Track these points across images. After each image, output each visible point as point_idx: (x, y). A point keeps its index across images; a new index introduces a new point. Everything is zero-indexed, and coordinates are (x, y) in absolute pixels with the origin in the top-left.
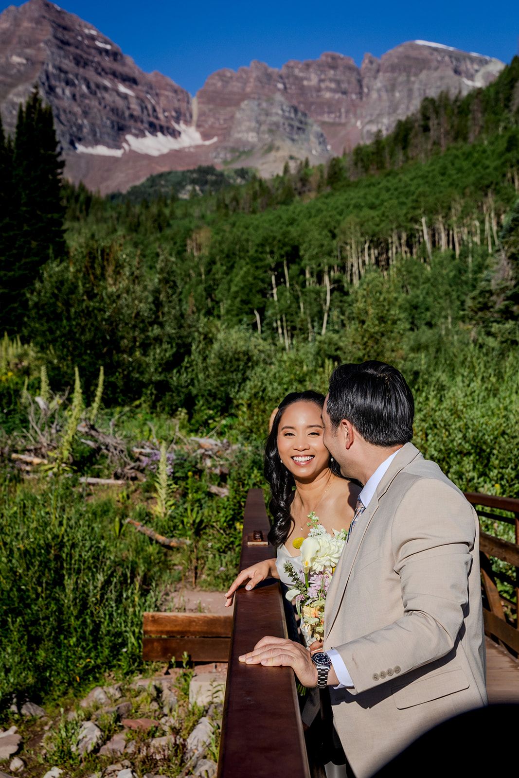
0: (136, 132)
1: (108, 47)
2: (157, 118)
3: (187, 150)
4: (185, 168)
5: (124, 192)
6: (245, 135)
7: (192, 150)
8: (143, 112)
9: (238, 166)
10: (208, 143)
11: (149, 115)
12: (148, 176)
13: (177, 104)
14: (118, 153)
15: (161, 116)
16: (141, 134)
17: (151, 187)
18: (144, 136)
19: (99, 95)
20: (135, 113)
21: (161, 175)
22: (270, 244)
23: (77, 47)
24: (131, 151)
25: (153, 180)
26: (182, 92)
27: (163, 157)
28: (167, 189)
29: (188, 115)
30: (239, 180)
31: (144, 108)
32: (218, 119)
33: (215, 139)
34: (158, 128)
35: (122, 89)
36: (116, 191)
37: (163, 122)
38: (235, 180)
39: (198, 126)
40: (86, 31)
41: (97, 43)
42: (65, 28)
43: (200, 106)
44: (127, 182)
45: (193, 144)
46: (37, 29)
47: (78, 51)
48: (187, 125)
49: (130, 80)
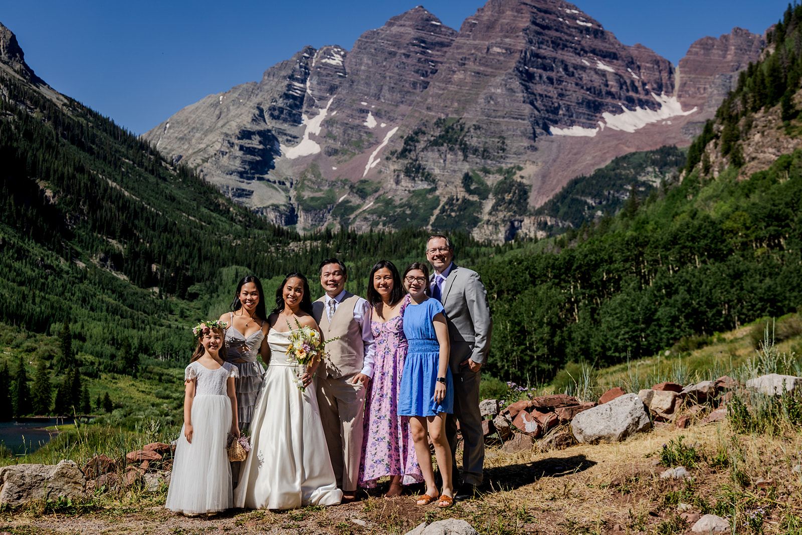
0: (614, 109)
1: (589, 25)
2: (637, 92)
3: (664, 123)
4: (650, 149)
5: (588, 176)
7: (669, 123)
8: (621, 88)
10: (686, 114)
11: (627, 90)
12: (614, 158)
13: (658, 76)
14: (592, 133)
16: (617, 111)
17: (614, 169)
18: (622, 111)
19: (577, 76)
20: (613, 90)
21: (625, 158)
23: (557, 30)
24: (606, 128)
25: (617, 162)
26: (664, 62)
27: (638, 132)
28: (628, 172)
29: (669, 86)
31: (622, 84)
32: (698, 88)
33: (695, 109)
34: (636, 102)
35: (601, 66)
36: (578, 174)
37: (643, 97)
39: (680, 97)
40: (568, 11)
41: (578, 22)
42: (546, 12)
43: (683, 75)
44: (593, 165)
45: (672, 115)
46: (517, 17)
47: (558, 34)
48: (668, 96)
49: (609, 56)
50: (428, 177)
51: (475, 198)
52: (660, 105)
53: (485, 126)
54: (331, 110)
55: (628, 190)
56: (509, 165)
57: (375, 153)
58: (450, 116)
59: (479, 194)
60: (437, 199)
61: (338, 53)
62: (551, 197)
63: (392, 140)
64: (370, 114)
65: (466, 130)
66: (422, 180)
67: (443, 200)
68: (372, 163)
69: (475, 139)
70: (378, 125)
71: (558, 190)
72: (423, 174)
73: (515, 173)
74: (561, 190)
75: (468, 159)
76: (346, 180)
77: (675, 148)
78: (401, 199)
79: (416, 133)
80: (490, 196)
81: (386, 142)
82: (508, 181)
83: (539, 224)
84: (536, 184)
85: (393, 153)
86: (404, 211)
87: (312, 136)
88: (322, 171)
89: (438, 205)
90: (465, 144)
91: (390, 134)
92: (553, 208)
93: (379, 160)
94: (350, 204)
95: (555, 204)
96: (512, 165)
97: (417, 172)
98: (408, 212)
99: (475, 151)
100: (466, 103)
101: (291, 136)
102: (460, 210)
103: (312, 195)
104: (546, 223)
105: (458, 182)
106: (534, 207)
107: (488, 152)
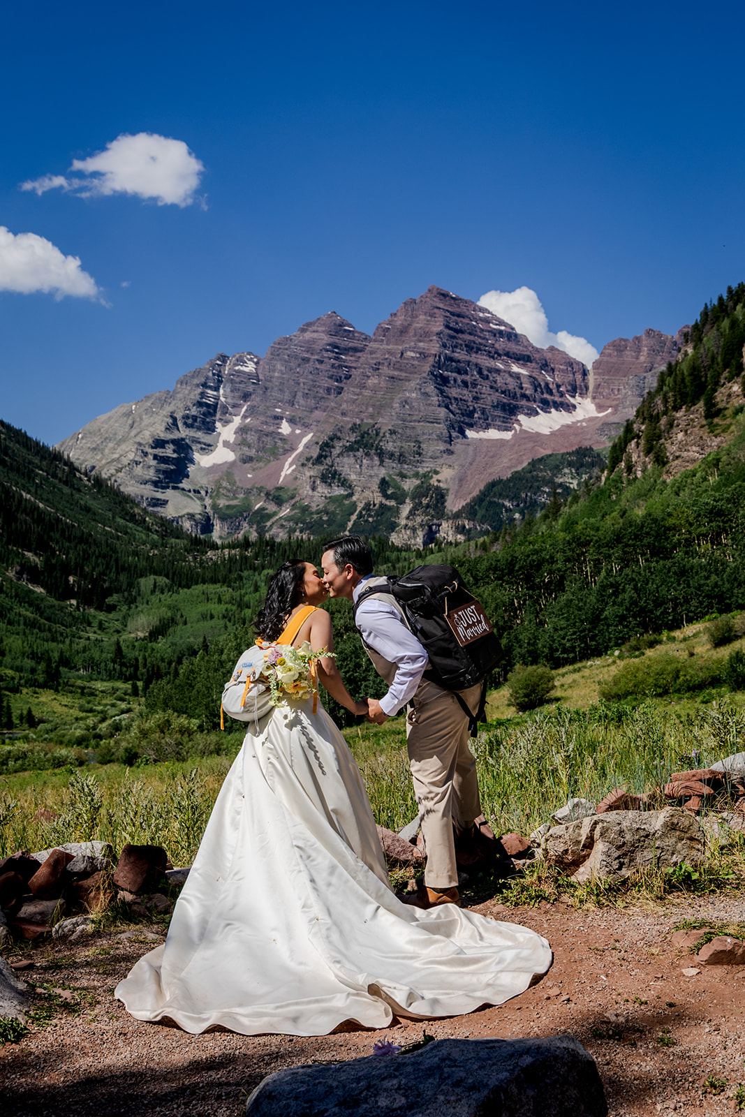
0: (529, 411)
1: (503, 328)
2: (551, 394)
4: (564, 451)
5: (505, 478)
7: (584, 424)
8: (536, 391)
10: (601, 415)
11: (542, 392)
12: (530, 461)
13: (572, 378)
14: (507, 435)
15: (555, 392)
16: (532, 413)
17: (531, 472)
18: (537, 413)
19: (491, 379)
20: (527, 392)
21: (541, 460)
23: (470, 334)
24: (521, 430)
25: (534, 464)
26: (577, 364)
27: (553, 434)
28: (545, 474)
29: (584, 388)
31: (537, 386)
32: (613, 390)
33: (610, 410)
34: (551, 404)
35: (515, 369)
36: (496, 477)
37: (557, 399)
39: (594, 398)
40: (481, 315)
41: (491, 325)
42: (459, 316)
43: (596, 377)
44: (509, 468)
45: (587, 417)
46: (431, 321)
47: (472, 338)
48: (582, 397)
49: (524, 359)
50: (344, 483)
51: (392, 503)
52: (574, 407)
53: (400, 431)
54: (245, 417)
55: (545, 492)
56: (426, 470)
57: (290, 460)
58: (365, 421)
59: (396, 499)
60: (354, 505)
61: (251, 360)
62: (468, 501)
63: (307, 446)
64: (284, 421)
65: (381, 435)
66: (338, 486)
67: (360, 506)
68: (288, 469)
69: (391, 444)
70: (293, 431)
71: (476, 493)
72: (339, 479)
73: (432, 477)
74: (478, 493)
75: (384, 464)
76: (262, 487)
77: (591, 449)
78: (318, 505)
79: (331, 439)
80: (408, 501)
81: (301, 448)
82: (425, 485)
83: (457, 528)
84: (453, 487)
85: (308, 459)
86: (321, 518)
87: (226, 444)
88: (237, 479)
89: (355, 511)
90: (381, 449)
91: (305, 440)
92: (470, 511)
93: (294, 466)
94: (266, 511)
95: (472, 507)
96: (429, 469)
97: (333, 478)
98: (325, 518)
99: (391, 455)
100: (380, 408)
101: (205, 444)
102: (377, 515)
103: (227, 503)
104: (464, 527)
105: (375, 487)
106: (451, 511)
107: (404, 456)
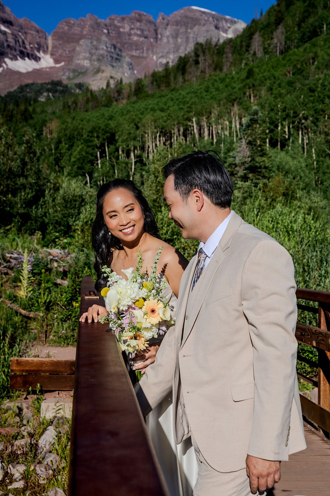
0: (12, 57)
2: (25, 48)
3: (44, 70)
4: (43, 82)
6: (82, 61)
7: (48, 70)
8: (16, 44)
9: (77, 81)
10: (58, 66)
11: (20, 46)
12: (19, 85)
13: (38, 40)
15: (28, 47)
16: (14, 58)
17: (21, 92)
18: (16, 59)
20: (11, 44)
21: (27, 85)
22: (96, 131)
24: (8, 68)
25: (22, 88)
26: (42, 32)
27: (28, 73)
28: (31, 95)
29: (45, 47)
30: (77, 91)
31: (17, 41)
32: (65, 51)
33: (63, 64)
34: (26, 54)
35: (3, 28)
37: (29, 52)
38: (75, 91)
39: (52, 55)
43: (54, 41)
44: (5, 89)
45: (48, 66)
48: (44, 53)
49: (7, 23)
52: (40, 59)
